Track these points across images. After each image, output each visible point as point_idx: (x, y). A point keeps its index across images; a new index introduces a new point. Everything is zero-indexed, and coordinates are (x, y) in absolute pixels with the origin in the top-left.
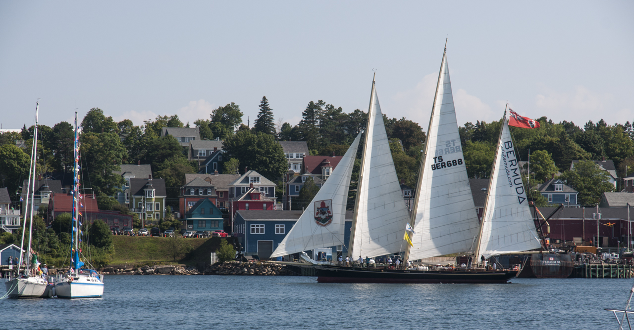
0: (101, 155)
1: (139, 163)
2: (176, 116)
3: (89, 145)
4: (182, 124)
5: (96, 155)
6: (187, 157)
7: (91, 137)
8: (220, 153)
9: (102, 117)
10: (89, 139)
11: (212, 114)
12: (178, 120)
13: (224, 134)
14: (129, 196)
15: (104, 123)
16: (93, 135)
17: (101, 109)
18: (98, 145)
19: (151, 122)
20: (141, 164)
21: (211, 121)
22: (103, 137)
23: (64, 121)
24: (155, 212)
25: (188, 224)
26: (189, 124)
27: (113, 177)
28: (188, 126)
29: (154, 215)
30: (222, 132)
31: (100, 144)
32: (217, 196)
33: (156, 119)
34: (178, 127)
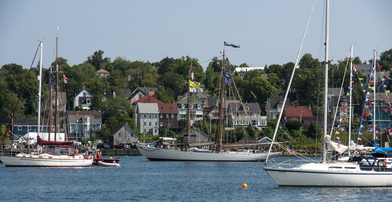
0: (313, 82)
1: (337, 87)
2: (358, 57)
3: (306, 76)
4: (361, 62)
5: (311, 82)
6: (366, 82)
7: (307, 71)
8: (388, 79)
9: (312, 59)
10: (306, 72)
11: (381, 55)
12: (359, 59)
13: (388, 68)
14: (331, 107)
15: (313, 62)
16: (308, 70)
17: (311, 54)
18: (312, 76)
19: (342, 61)
20: (338, 87)
21: (380, 60)
22: (315, 71)
23: (290, 62)
24: (347, 116)
25: (369, 124)
26: (366, 62)
27: (321, 95)
28: (365, 63)
29: (347, 118)
30: (387, 66)
31: (313, 75)
32: (386, 106)
33: (345, 59)
34: (360, 64)
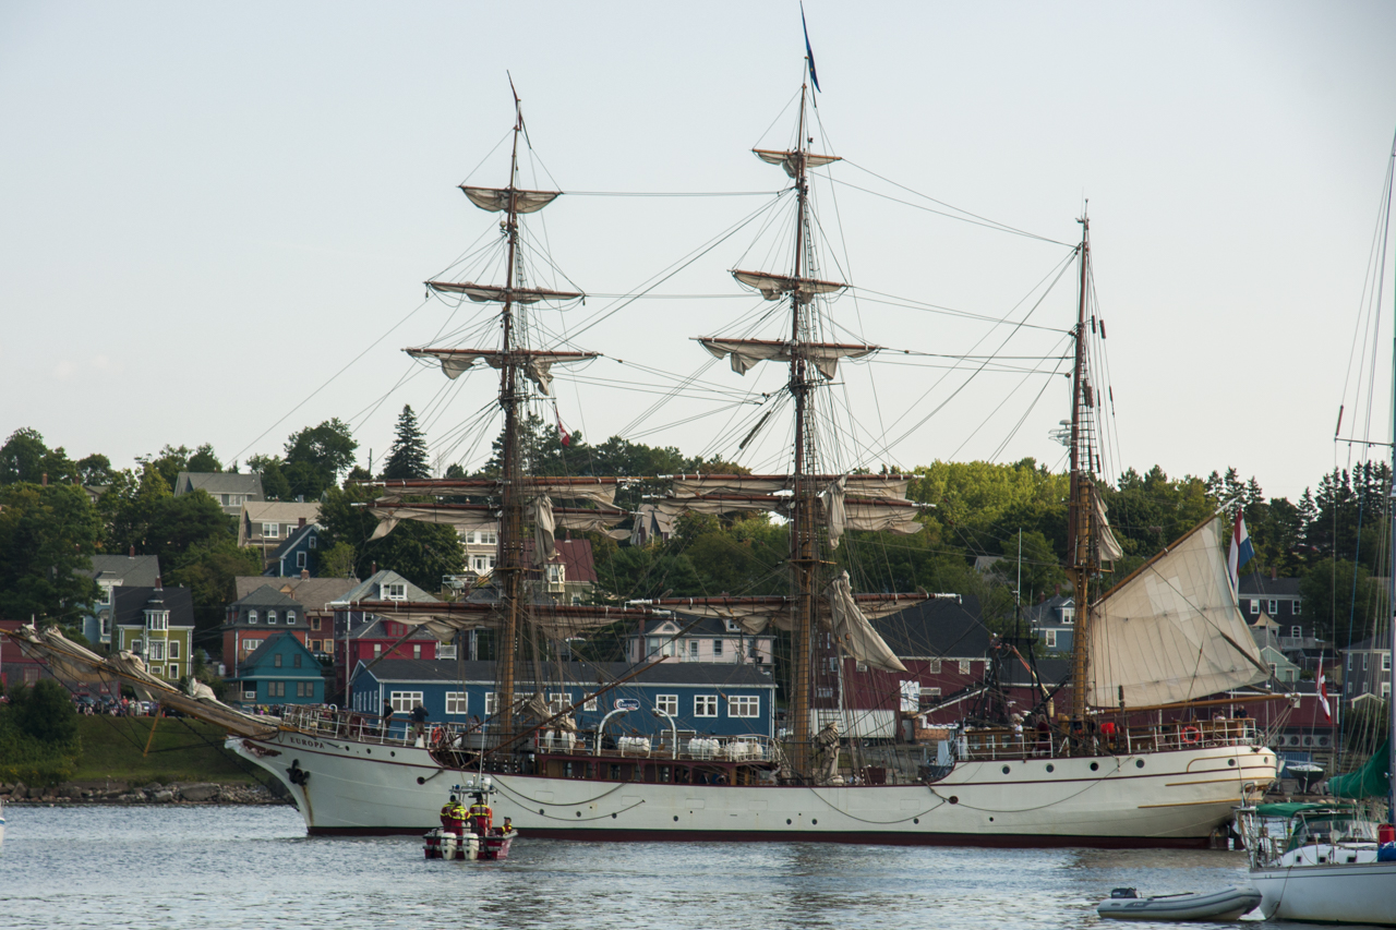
0: (46, 533)
1: (132, 552)
2: (209, 448)
3: (19, 512)
4: (219, 467)
5: (37, 533)
6: (236, 539)
7: (25, 492)
8: (313, 530)
9: (42, 449)
10: (19, 497)
11: (289, 443)
12: (212, 456)
13: (315, 489)
14: (110, 626)
15: (47, 461)
16: (29, 488)
17: (39, 431)
18: (41, 512)
19: (151, 461)
20: (136, 554)
21: (286, 460)
22: (55, 492)
24: (169, 661)
25: (245, 689)
26: (238, 466)
27: (75, 582)
28: (235, 470)
29: (166, 668)
30: (310, 484)
31: (45, 508)
32: (307, 626)
33: (162, 453)
34: (214, 472)
